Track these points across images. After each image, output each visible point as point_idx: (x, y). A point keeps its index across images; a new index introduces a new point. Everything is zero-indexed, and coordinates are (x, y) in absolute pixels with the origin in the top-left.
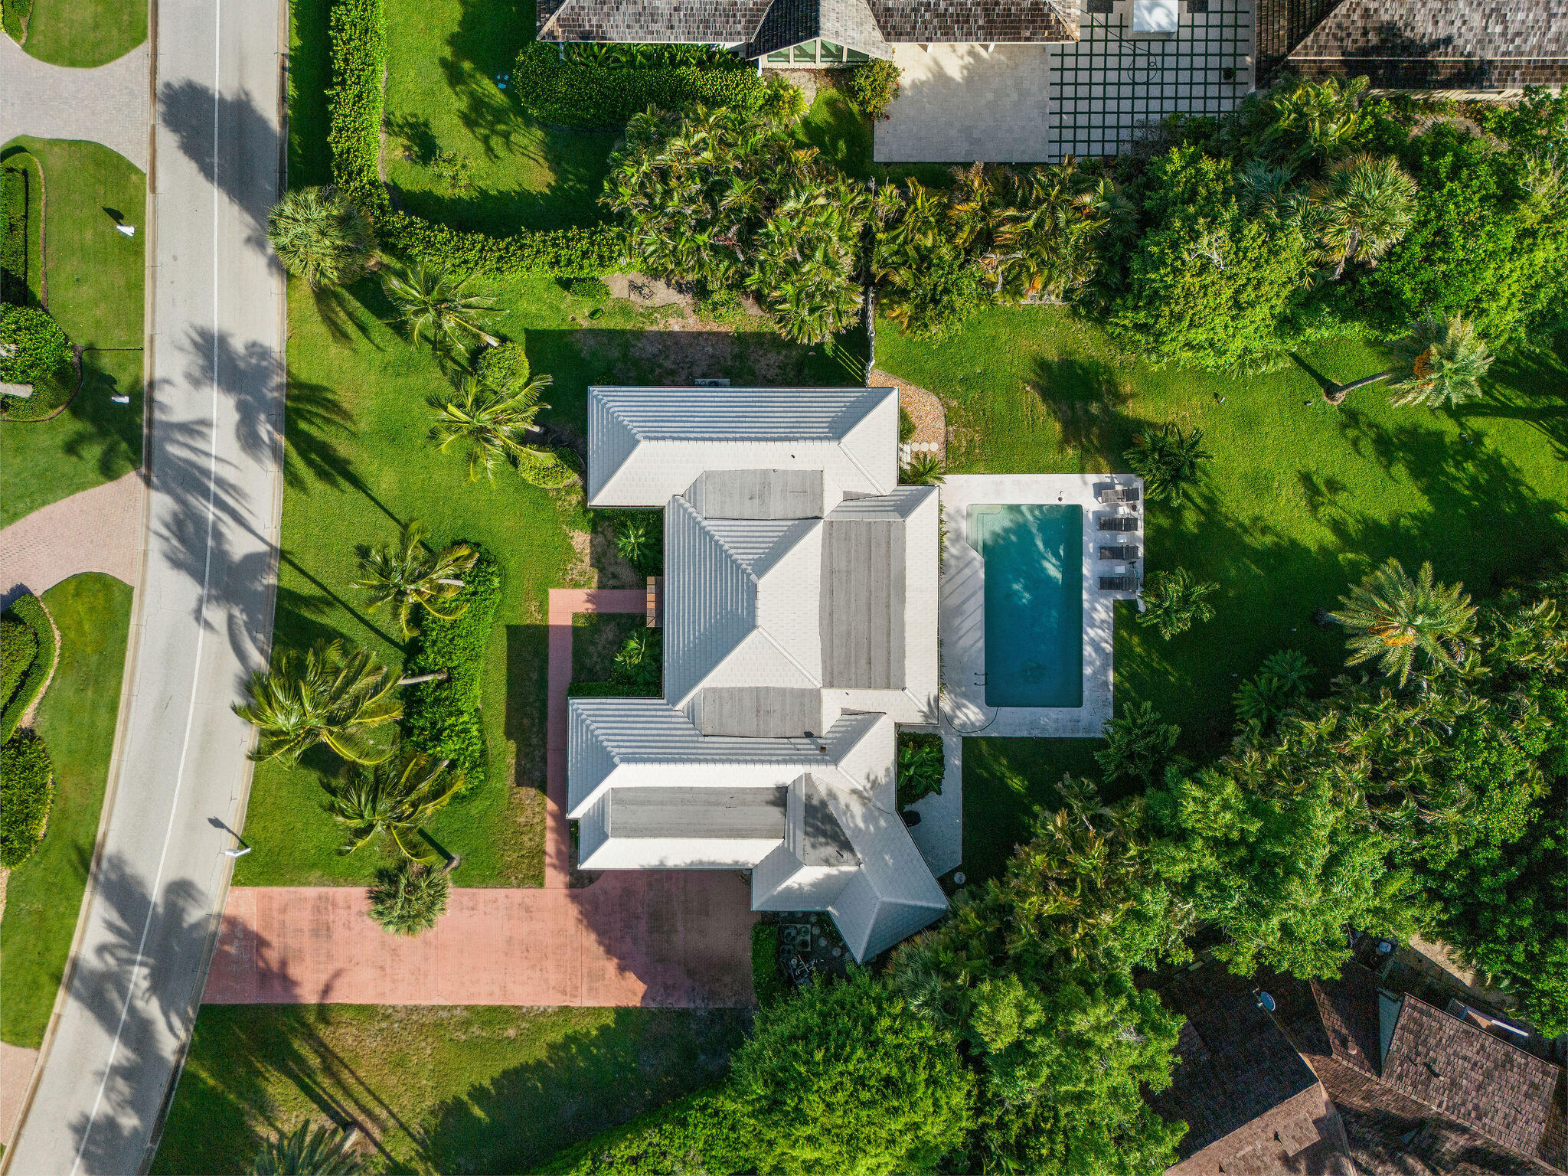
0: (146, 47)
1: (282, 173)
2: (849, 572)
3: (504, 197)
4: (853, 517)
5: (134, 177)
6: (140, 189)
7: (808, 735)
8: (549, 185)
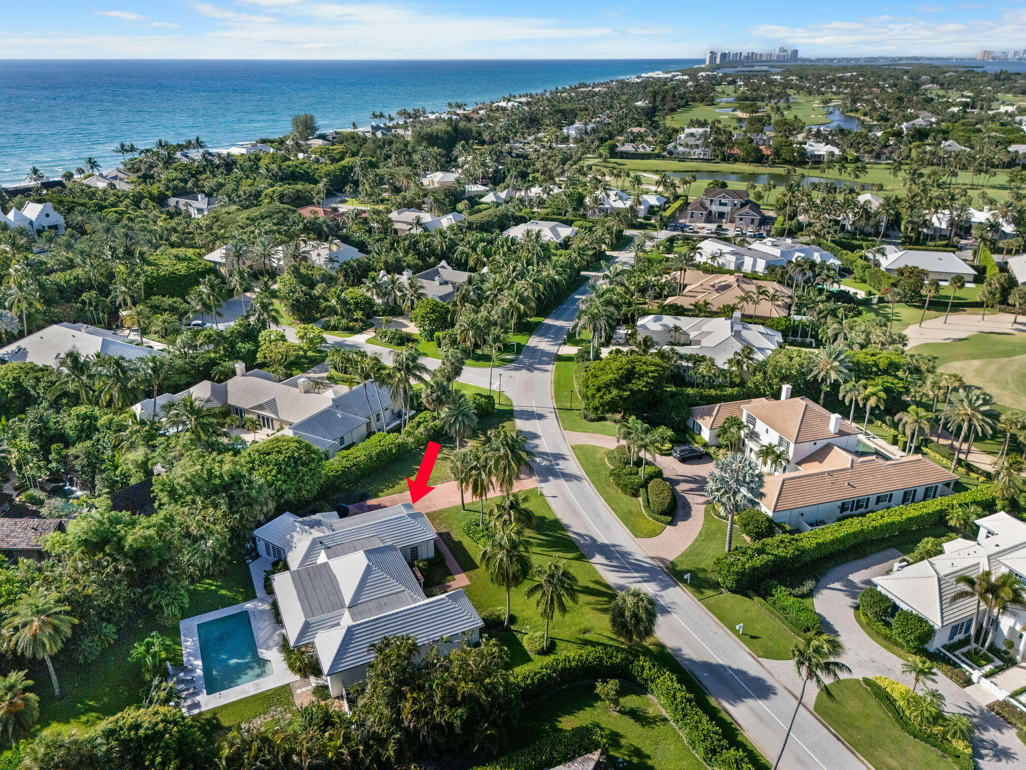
0: (812, 708)
1: (699, 681)
2: (328, 596)
3: (580, 708)
4: (332, 614)
5: (761, 654)
6: (755, 652)
7: (329, 548)
8: (560, 722)
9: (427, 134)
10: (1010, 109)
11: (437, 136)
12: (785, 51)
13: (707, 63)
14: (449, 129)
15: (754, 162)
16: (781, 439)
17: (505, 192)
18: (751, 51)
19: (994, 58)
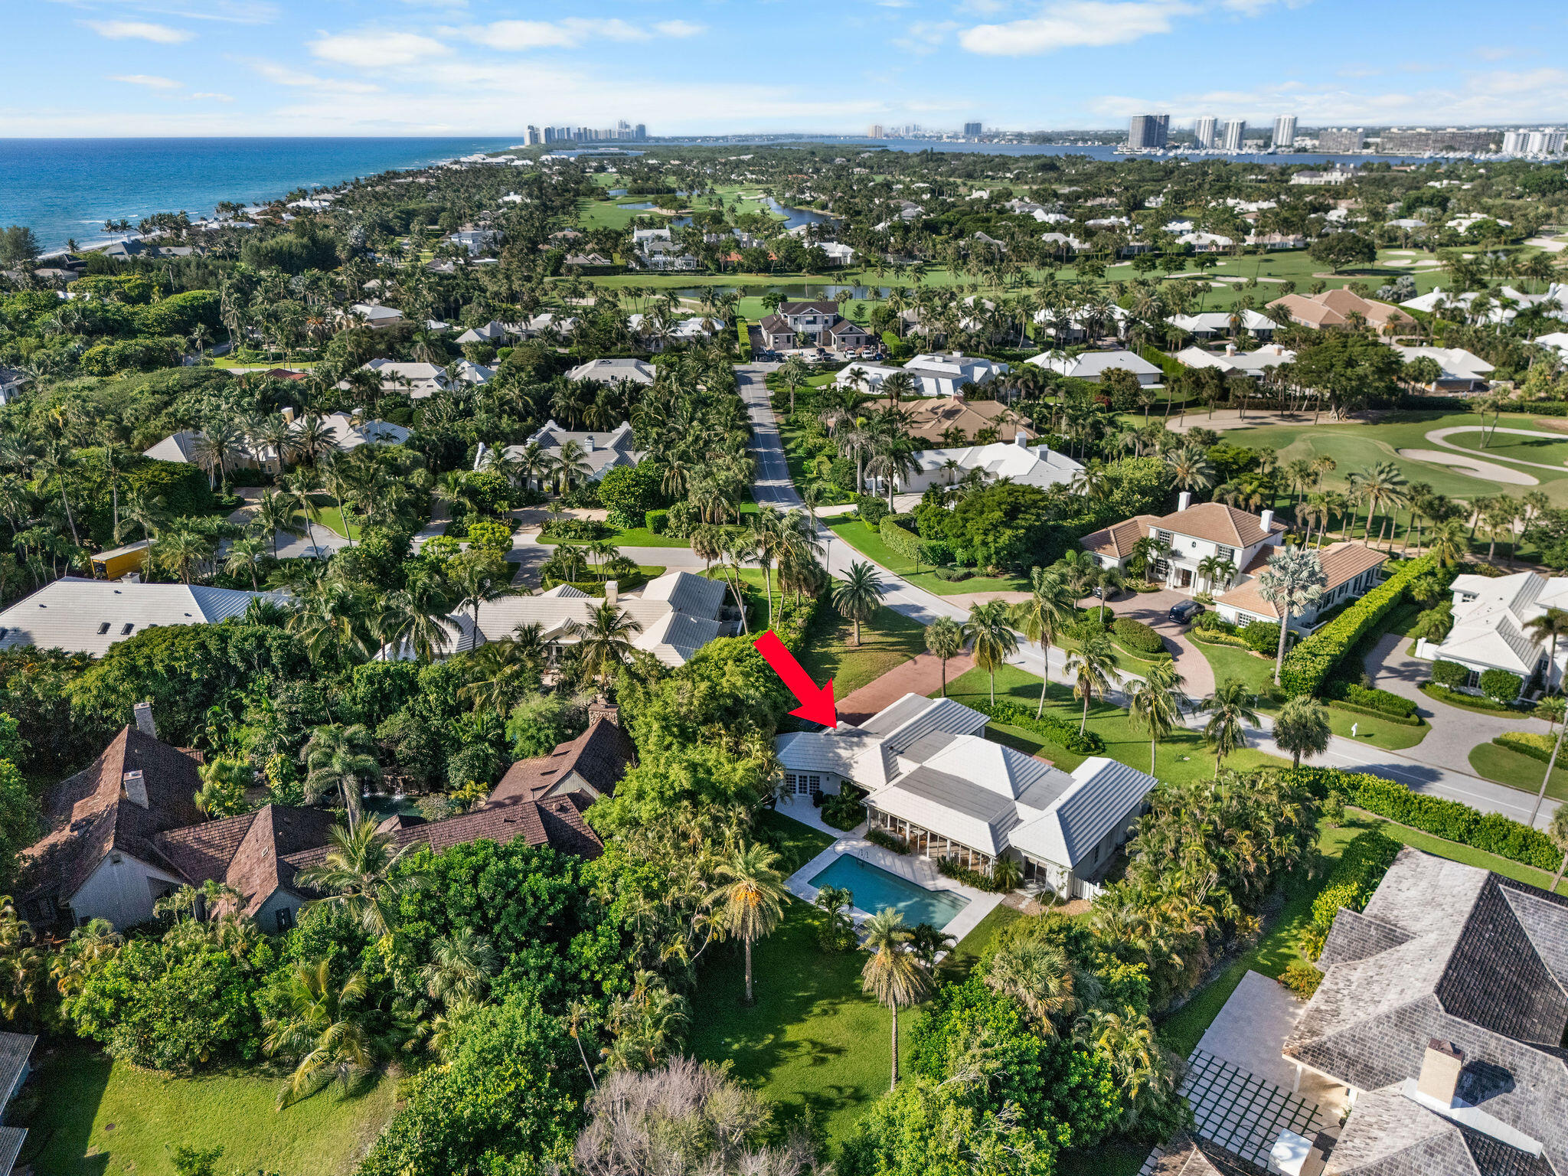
0: (1478, 775)
9: (273, 250)
10: (985, 195)
11: (290, 253)
12: (627, 126)
13: (527, 142)
14: (305, 240)
15: (760, 271)
16: (1220, 548)
17: (488, 326)
18: (582, 127)
19: (887, 135)
